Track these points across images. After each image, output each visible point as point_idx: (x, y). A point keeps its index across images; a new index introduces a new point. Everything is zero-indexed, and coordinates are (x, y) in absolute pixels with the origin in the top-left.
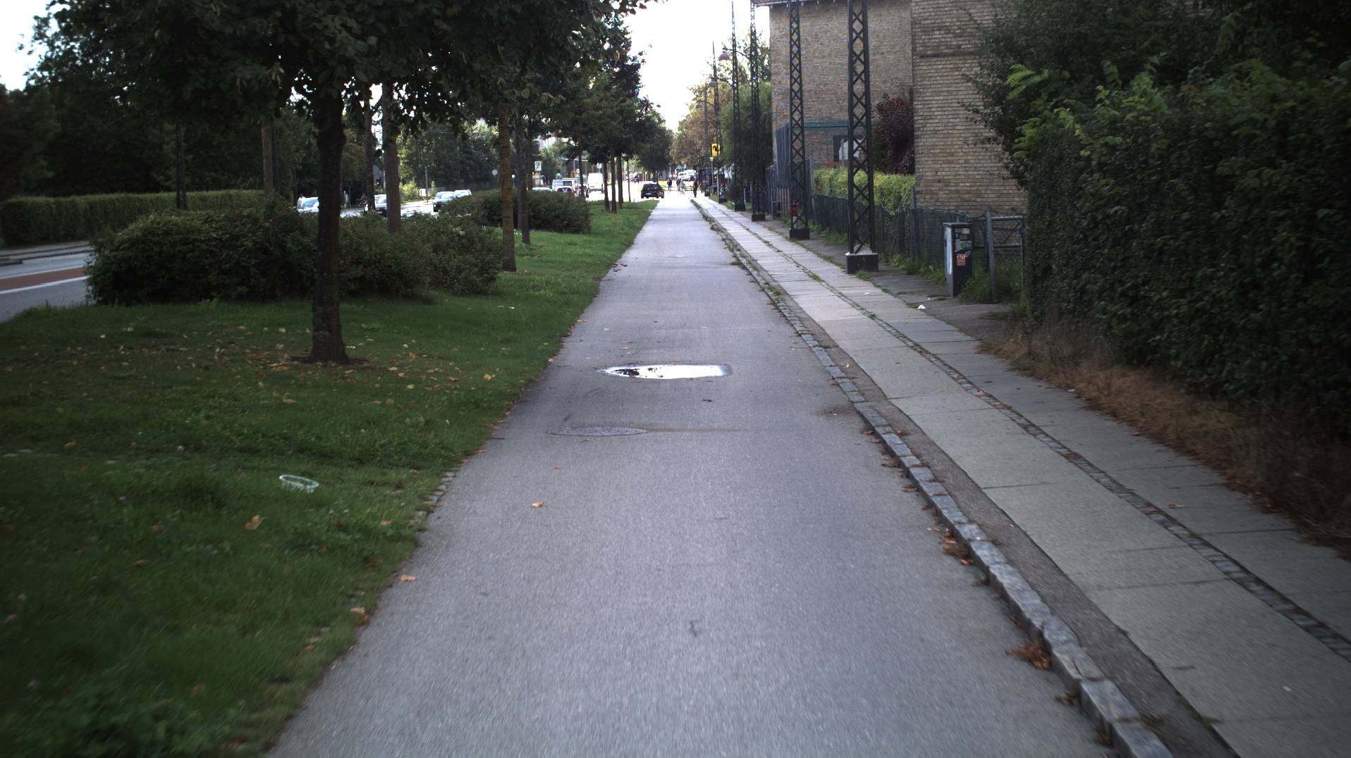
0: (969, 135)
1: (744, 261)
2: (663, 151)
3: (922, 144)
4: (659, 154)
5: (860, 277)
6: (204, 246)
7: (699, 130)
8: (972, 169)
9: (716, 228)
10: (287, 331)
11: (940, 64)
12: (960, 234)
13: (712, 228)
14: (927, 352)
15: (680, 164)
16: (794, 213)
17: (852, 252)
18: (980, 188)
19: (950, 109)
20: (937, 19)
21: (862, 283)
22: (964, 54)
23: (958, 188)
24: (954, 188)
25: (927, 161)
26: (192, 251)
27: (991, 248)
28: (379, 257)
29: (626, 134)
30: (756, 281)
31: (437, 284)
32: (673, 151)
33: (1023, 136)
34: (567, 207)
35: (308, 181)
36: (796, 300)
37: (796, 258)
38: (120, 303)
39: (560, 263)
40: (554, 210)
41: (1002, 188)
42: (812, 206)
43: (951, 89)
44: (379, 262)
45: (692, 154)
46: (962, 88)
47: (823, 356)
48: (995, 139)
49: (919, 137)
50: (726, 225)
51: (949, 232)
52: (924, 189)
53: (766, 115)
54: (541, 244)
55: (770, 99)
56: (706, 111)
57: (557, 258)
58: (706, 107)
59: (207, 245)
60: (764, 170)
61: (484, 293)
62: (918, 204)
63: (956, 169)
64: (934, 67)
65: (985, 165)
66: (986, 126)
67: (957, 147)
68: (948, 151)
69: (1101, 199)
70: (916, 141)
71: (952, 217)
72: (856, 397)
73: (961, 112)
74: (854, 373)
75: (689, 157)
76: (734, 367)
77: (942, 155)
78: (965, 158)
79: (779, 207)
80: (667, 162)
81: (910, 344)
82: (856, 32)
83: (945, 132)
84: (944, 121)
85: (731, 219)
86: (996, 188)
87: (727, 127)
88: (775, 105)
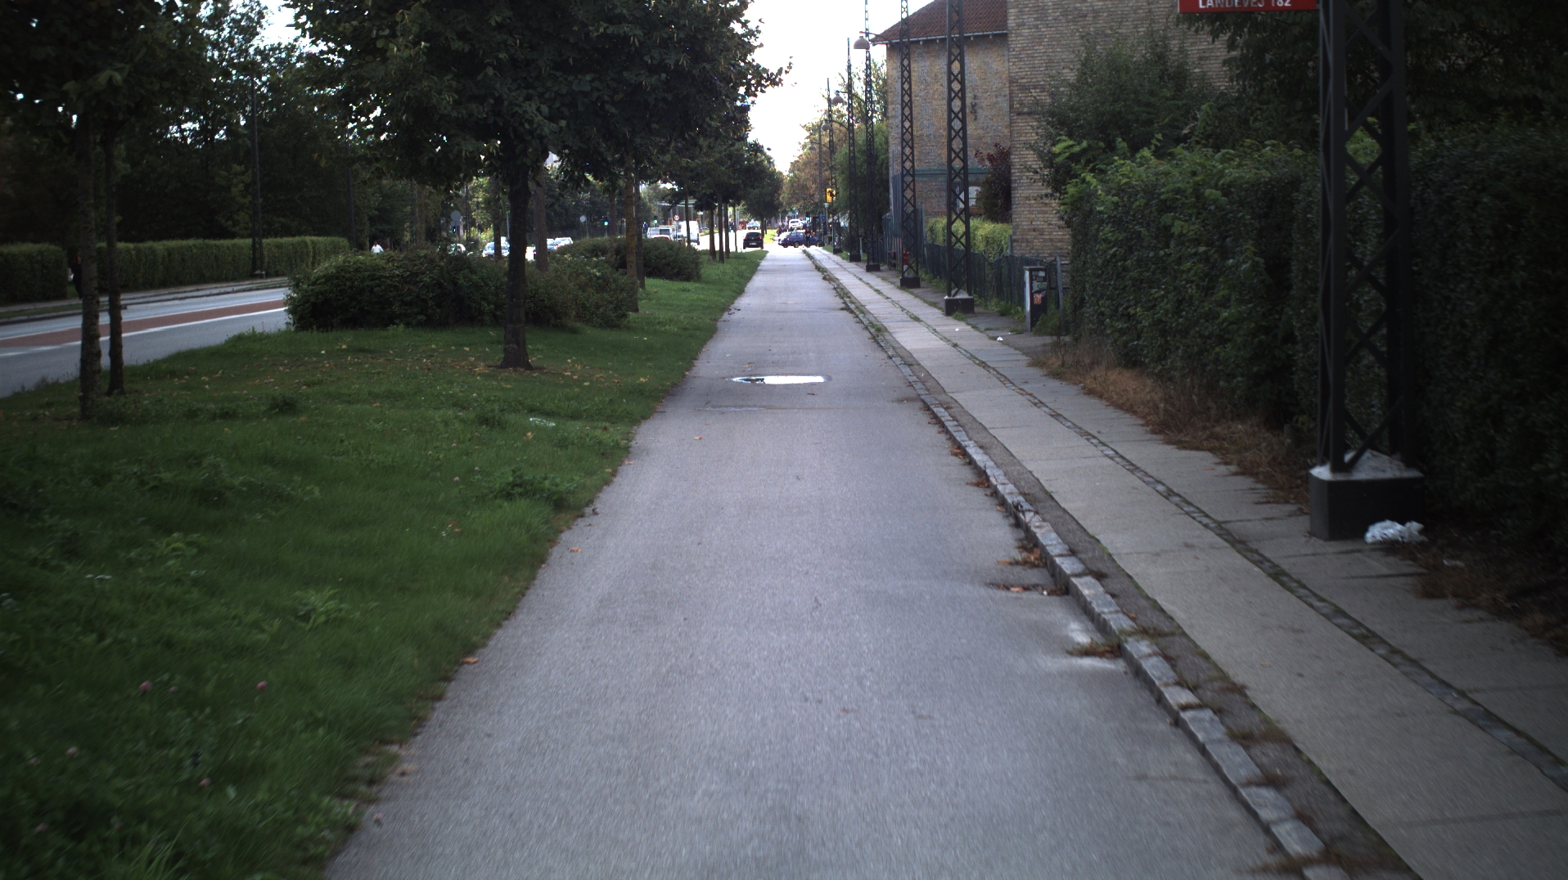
3: (1018, 195)
4: (768, 198)
5: (956, 317)
6: (389, 282)
7: (813, 172)
10: (470, 349)
11: (1035, 121)
12: (1037, 276)
14: (989, 367)
15: (792, 210)
16: (905, 262)
17: (949, 295)
20: (1032, 78)
21: (956, 322)
23: (1052, 237)
24: (1047, 237)
25: (1023, 211)
26: (379, 286)
27: (1060, 288)
28: (534, 292)
29: (734, 179)
30: (861, 322)
31: (579, 317)
33: (1066, 193)
34: (677, 254)
35: (381, 228)
36: (894, 335)
37: (902, 303)
38: (318, 328)
39: (678, 306)
40: (665, 258)
42: (924, 255)
44: (534, 297)
47: (907, 370)
48: (1052, 195)
49: (1016, 189)
50: (839, 275)
51: (1027, 274)
52: (1020, 237)
53: (883, 160)
54: (655, 290)
55: (887, 142)
56: (820, 151)
58: (820, 148)
59: (391, 280)
60: (880, 219)
61: (617, 327)
62: (1015, 251)
64: (1030, 124)
66: (1043, 185)
69: (1110, 243)
70: (1012, 192)
71: (1028, 262)
72: (922, 392)
74: (926, 379)
75: (801, 203)
76: (833, 377)
79: (893, 256)
80: (777, 209)
81: (977, 362)
82: (954, 92)
85: (845, 269)
87: (842, 172)
88: (892, 149)
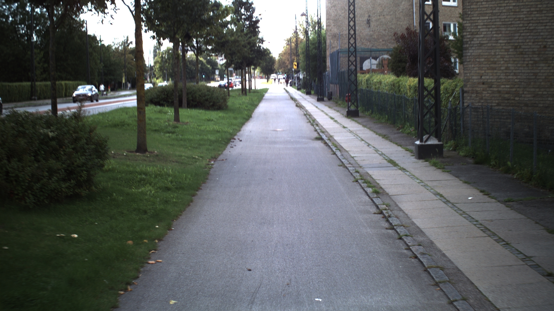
0: (510, 47)
1: (324, 137)
2: (271, 66)
3: (469, 54)
4: (270, 67)
5: (435, 165)
7: (288, 57)
8: (511, 74)
9: (299, 106)
13: (297, 106)
16: (349, 100)
17: (421, 141)
18: (518, 89)
19: (493, 26)
23: (500, 89)
24: (496, 89)
25: (474, 67)
32: (276, 66)
39: (191, 141)
41: (537, 90)
43: (494, 11)
45: (284, 67)
46: (504, 11)
49: (466, 49)
50: (304, 103)
52: (470, 89)
56: (291, 49)
57: (190, 137)
62: (466, 101)
63: (498, 74)
65: (523, 71)
67: (499, 56)
68: (492, 60)
73: (503, 29)
75: (283, 69)
77: (486, 63)
78: (506, 65)
80: (273, 71)
83: (490, 45)
84: (488, 36)
85: (306, 100)
86: (532, 90)
87: (303, 53)
88: (328, 42)
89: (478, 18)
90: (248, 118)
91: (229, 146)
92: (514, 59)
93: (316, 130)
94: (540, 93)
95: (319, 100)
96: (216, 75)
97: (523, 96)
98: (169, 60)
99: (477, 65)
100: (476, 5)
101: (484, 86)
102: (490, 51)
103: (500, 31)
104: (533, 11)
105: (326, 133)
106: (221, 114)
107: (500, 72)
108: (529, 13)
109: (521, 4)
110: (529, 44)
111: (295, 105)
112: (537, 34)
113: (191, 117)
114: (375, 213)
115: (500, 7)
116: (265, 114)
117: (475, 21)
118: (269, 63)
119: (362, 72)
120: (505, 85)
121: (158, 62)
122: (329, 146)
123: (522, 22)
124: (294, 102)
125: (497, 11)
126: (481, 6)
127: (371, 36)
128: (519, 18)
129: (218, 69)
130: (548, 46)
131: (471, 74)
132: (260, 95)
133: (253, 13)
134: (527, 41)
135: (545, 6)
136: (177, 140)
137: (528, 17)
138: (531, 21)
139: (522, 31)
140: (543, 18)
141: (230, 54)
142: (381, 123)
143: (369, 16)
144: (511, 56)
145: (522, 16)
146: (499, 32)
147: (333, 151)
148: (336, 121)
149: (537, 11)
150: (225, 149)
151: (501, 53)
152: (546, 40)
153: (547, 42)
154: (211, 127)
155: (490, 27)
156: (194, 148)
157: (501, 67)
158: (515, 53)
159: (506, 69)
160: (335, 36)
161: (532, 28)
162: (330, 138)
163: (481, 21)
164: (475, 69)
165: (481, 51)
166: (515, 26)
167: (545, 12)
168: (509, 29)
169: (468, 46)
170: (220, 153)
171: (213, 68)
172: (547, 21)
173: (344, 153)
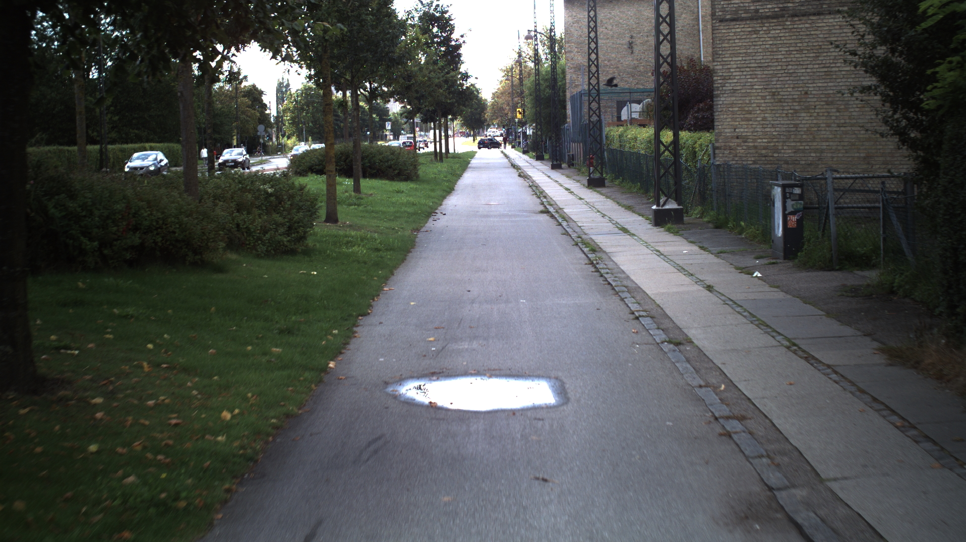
0: (767, 94)
1: (551, 209)
2: (480, 114)
3: (721, 102)
4: (477, 116)
5: (669, 230)
7: (507, 98)
8: (769, 126)
9: (523, 175)
11: (738, 28)
12: (791, 193)
13: (520, 176)
15: (493, 124)
16: (589, 164)
17: (658, 205)
18: (777, 144)
19: (748, 69)
22: (762, 18)
23: (756, 144)
25: (726, 118)
27: (831, 209)
29: (450, 99)
32: (488, 115)
34: (398, 159)
37: (599, 207)
40: (387, 161)
41: (798, 144)
42: (605, 158)
43: (748, 51)
44: (161, 228)
45: (501, 116)
46: (760, 50)
49: (718, 96)
50: (530, 172)
51: (778, 191)
52: (723, 144)
54: (371, 192)
55: (564, 73)
56: (513, 85)
57: (381, 208)
58: (512, 83)
60: (560, 128)
62: (717, 159)
63: (754, 126)
64: (733, 30)
65: (782, 122)
67: (755, 105)
68: (747, 109)
70: (715, 99)
73: (759, 72)
75: (500, 119)
76: (568, 385)
77: (740, 113)
78: (763, 115)
79: (572, 158)
80: (483, 123)
81: (782, 340)
83: (743, 91)
84: (742, 81)
85: (534, 167)
86: (793, 144)
87: (531, 95)
88: (568, 77)
89: (730, 59)
90: (450, 190)
91: (431, 220)
92: (772, 108)
93: (542, 204)
94: (801, 148)
95: (554, 167)
96: (386, 130)
97: (783, 151)
98: (308, 106)
99: (730, 116)
100: (728, 43)
101: (738, 141)
102: (744, 98)
103: (755, 74)
104: (792, 51)
105: (555, 206)
106: (412, 185)
107: (756, 123)
108: (788, 53)
109: (779, 42)
110: (789, 90)
111: (517, 174)
112: (798, 78)
113: (374, 188)
114: (586, 264)
115: (755, 45)
116: (473, 186)
117: (727, 63)
118: (476, 109)
119: (620, 123)
120: (762, 139)
121: (289, 109)
122: (555, 218)
123: (780, 64)
124: (516, 170)
125: (751, 51)
126: (734, 45)
127: (635, 67)
128: (777, 59)
129: (390, 120)
130: (809, 92)
131: (723, 127)
132: (463, 162)
133: (451, 34)
134: (786, 86)
135: (805, 44)
136: (367, 212)
137: (786, 58)
138: (791, 63)
139: (780, 75)
140: (804, 59)
141: (416, 98)
142: (631, 193)
143: (632, 37)
144: (768, 105)
145: (780, 57)
146: (754, 76)
147: (559, 222)
148: (572, 192)
149: (797, 51)
150: (427, 223)
151: (756, 101)
152: (807, 85)
153: (808, 87)
154: (404, 199)
155: (744, 70)
156: (390, 220)
157: (757, 117)
158: (773, 101)
159: (762, 120)
160: (580, 69)
161: (791, 71)
162: (559, 210)
163: (734, 63)
164: (728, 120)
165: (734, 99)
166: (772, 69)
167: (806, 52)
168: (766, 72)
169: (719, 92)
170: (422, 225)
171: (381, 119)
172: (808, 62)
173: (571, 224)
